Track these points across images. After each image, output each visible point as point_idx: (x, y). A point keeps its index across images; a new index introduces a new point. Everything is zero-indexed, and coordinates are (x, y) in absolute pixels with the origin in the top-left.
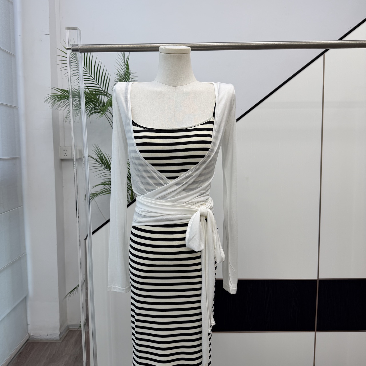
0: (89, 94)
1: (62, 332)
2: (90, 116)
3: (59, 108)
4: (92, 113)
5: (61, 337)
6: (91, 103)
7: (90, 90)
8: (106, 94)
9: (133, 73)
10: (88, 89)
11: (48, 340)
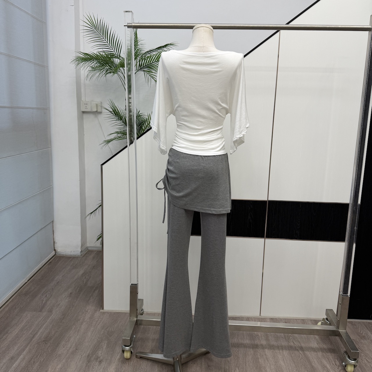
0: (105, 57)
1: (83, 250)
2: (106, 75)
3: (82, 68)
4: (108, 73)
5: (82, 254)
6: (107, 65)
7: (106, 54)
8: (119, 57)
9: (142, 40)
10: (105, 53)
11: (71, 255)
